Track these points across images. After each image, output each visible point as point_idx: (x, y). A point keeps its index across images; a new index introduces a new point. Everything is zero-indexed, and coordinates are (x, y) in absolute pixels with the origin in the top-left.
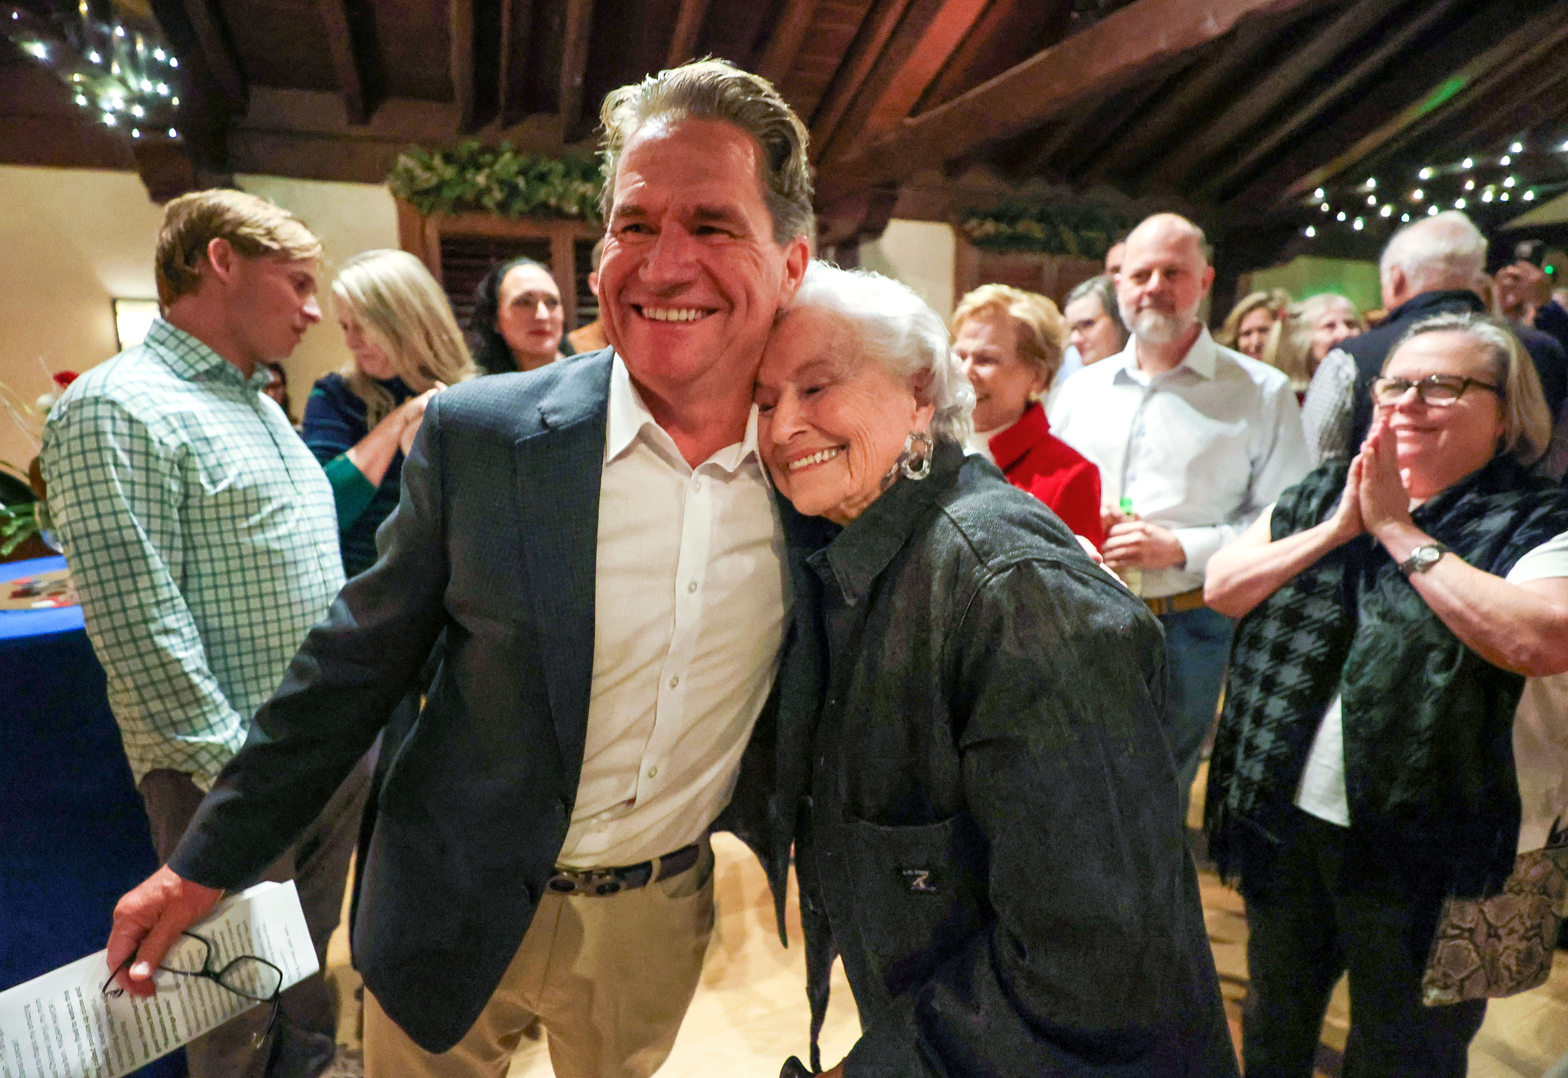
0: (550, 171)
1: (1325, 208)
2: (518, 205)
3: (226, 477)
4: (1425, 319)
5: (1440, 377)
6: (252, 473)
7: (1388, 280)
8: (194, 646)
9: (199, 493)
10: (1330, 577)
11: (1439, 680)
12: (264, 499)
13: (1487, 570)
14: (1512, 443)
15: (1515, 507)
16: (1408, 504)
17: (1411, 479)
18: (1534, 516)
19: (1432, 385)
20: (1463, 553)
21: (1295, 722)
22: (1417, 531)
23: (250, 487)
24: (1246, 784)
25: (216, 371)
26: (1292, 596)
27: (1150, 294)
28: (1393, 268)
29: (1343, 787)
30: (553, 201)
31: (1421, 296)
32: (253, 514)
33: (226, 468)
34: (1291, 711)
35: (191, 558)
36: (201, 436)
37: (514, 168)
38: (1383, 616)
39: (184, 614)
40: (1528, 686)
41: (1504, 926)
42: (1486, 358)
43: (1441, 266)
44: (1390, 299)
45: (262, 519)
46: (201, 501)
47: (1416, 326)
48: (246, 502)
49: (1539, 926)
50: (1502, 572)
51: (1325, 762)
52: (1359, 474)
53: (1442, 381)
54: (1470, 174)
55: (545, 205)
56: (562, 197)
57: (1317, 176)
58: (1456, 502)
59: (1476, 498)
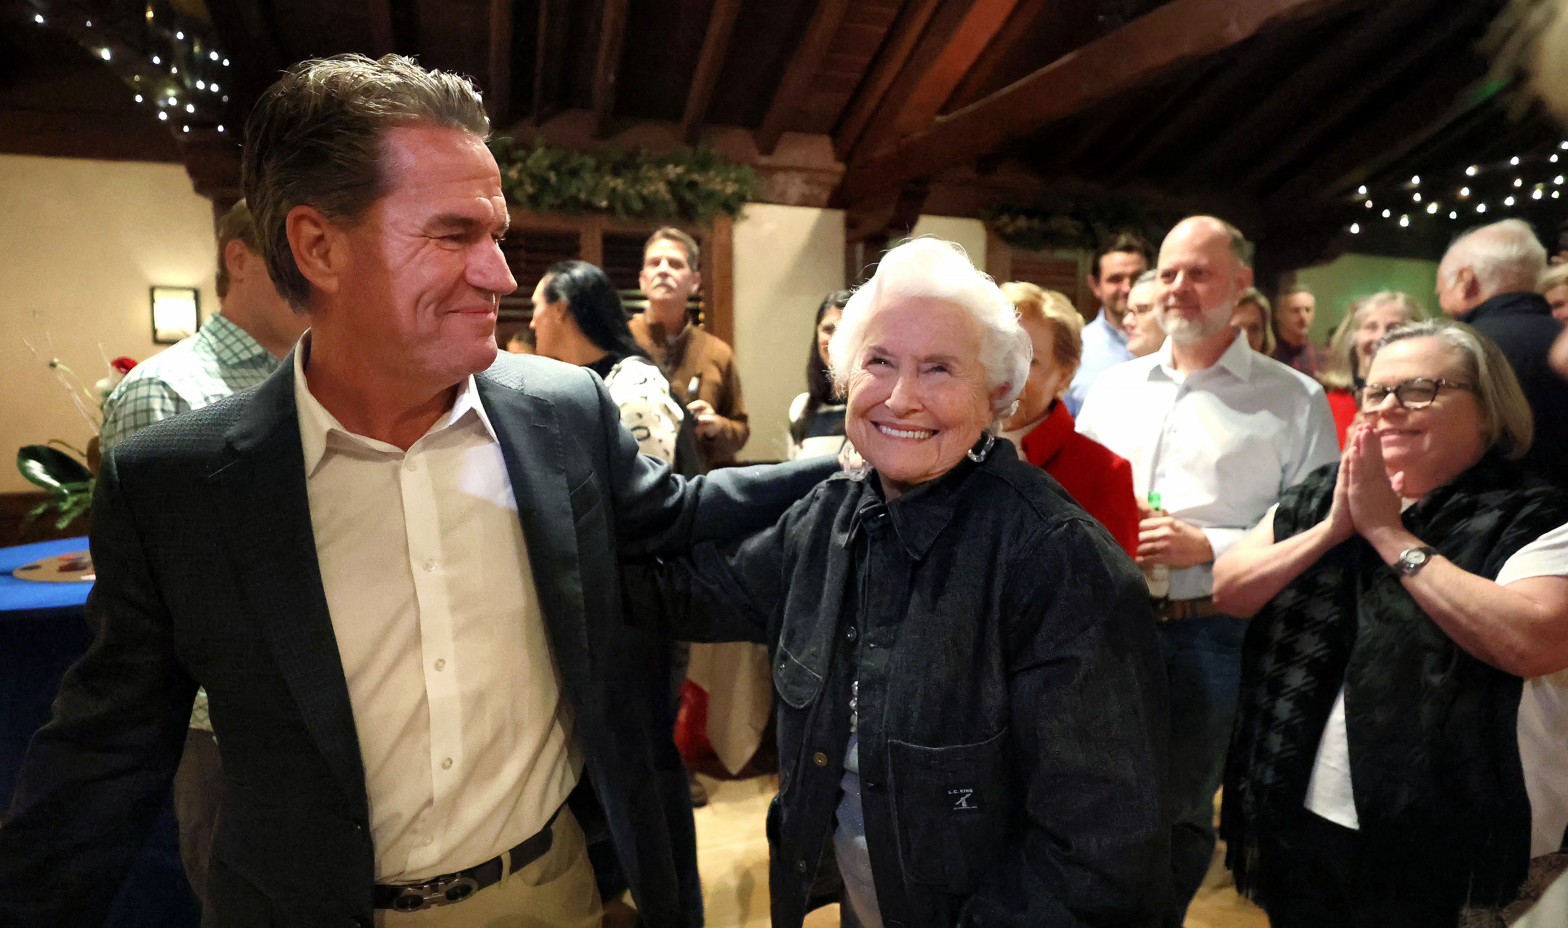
0: (582, 166)
1: (1369, 204)
2: (549, 199)
10: (1329, 579)
11: (1436, 680)
13: (1476, 572)
15: (1501, 507)
16: (1400, 505)
17: (1400, 483)
18: (1520, 516)
21: (1300, 723)
22: (1405, 534)
24: (1258, 788)
25: (258, 360)
26: (1294, 598)
27: (1176, 294)
29: (1349, 790)
30: (583, 196)
31: (1495, 298)
34: (1298, 713)
37: (546, 163)
38: (1379, 616)
40: (1527, 689)
50: (1491, 574)
51: (1332, 764)
54: (1517, 171)
55: (575, 199)
56: (592, 192)
57: (1360, 173)
58: (1445, 502)
59: (1463, 497)
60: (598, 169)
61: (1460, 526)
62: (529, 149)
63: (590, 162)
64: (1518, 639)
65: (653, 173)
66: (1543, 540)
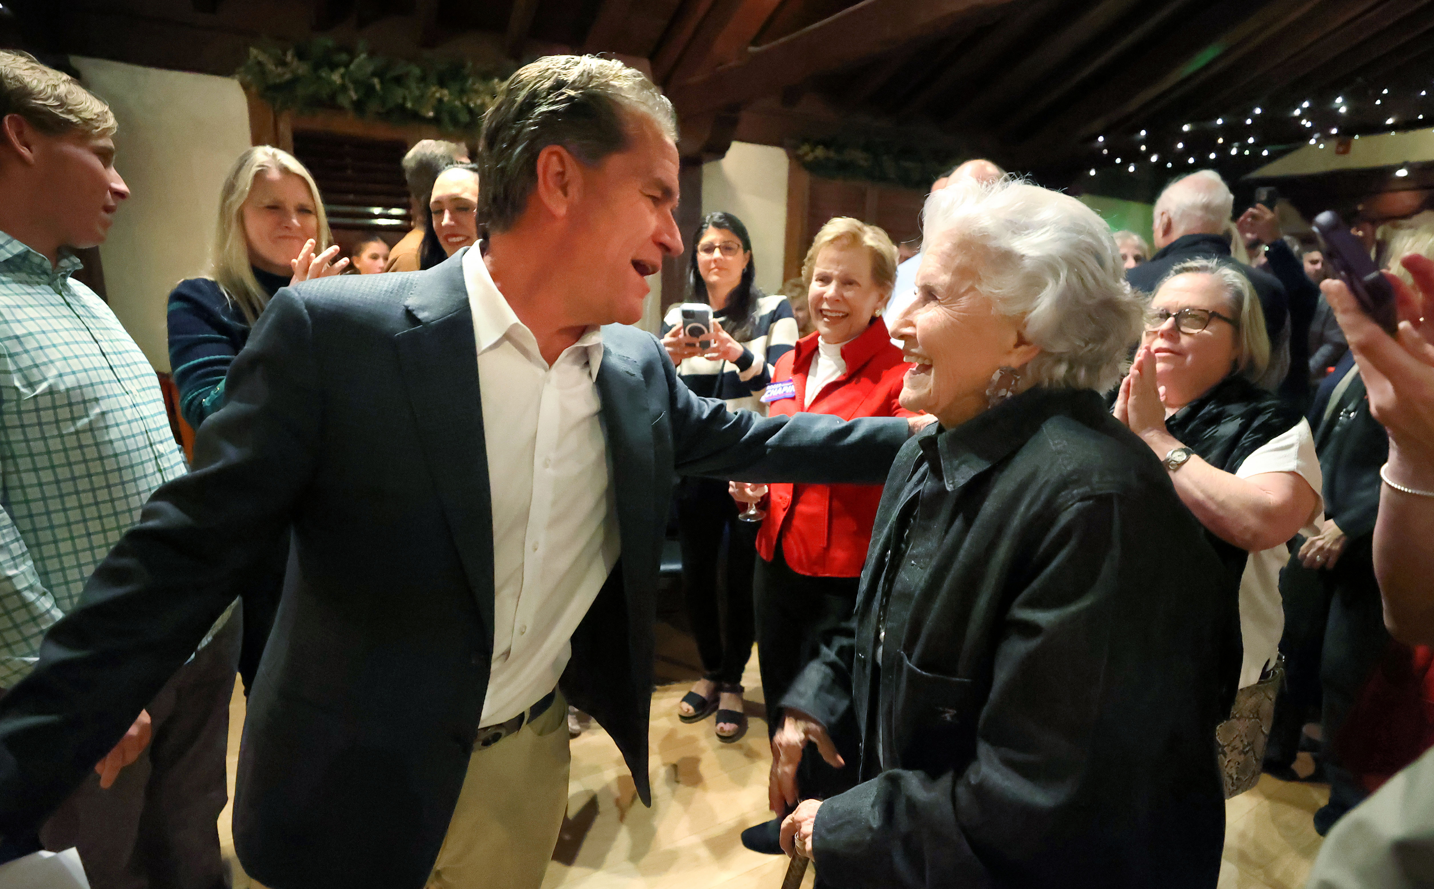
0: (407, 74)
1: (1105, 151)
2: (373, 106)
3: (45, 379)
4: (1184, 262)
5: (1193, 309)
6: (74, 373)
7: (1158, 224)
8: (24, 562)
9: (15, 397)
12: (90, 401)
13: (1222, 468)
14: (1243, 365)
15: (1242, 416)
16: (1164, 413)
17: (1166, 394)
18: (1256, 424)
19: (1186, 316)
20: (1203, 455)
22: (1169, 437)
23: (74, 388)
25: (19, 260)
28: (1163, 214)
30: (409, 105)
31: (1183, 238)
32: (80, 418)
33: (42, 368)
35: (11, 468)
36: (12, 334)
37: (370, 68)
39: (11, 529)
40: (1250, 557)
41: (1228, 745)
42: (1227, 296)
43: (1199, 213)
44: (1160, 241)
45: (91, 422)
46: (18, 405)
47: (1177, 267)
48: (70, 405)
49: (1253, 743)
50: (1233, 470)
52: (1127, 392)
53: (1193, 313)
54: (1222, 130)
55: (402, 108)
56: (419, 100)
57: (1099, 123)
58: (1200, 411)
59: (1213, 409)
60: (423, 79)
61: (1209, 432)
62: (353, 55)
63: (416, 71)
64: (1252, 521)
65: (479, 86)
66: (1274, 443)
